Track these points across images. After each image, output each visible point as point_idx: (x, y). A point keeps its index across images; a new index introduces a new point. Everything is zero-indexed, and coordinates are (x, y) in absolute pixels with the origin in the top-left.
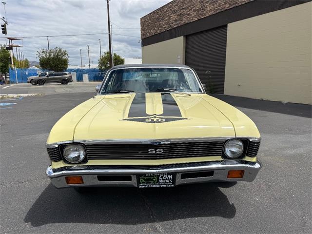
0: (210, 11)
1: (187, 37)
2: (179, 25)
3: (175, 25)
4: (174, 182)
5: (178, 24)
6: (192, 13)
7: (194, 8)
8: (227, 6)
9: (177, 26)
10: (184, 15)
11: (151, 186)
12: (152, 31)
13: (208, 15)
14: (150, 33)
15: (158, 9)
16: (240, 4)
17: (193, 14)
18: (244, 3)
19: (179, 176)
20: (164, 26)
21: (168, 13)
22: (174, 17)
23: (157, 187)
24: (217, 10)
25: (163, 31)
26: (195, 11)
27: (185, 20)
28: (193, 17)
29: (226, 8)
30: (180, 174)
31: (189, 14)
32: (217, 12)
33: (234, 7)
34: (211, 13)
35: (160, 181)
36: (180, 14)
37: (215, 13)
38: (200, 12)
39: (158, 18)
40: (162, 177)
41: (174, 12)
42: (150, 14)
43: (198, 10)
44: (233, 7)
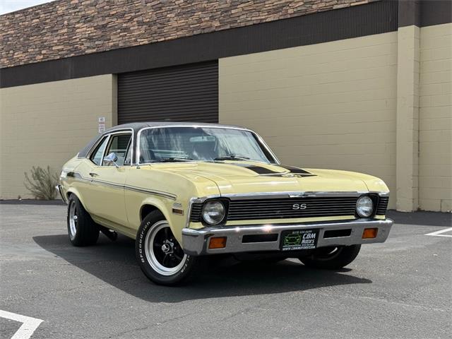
0: (177, 29)
1: (120, 78)
2: (101, 49)
3: (88, 48)
4: (315, 244)
5: (97, 46)
6: (134, 26)
7: (140, 19)
8: (216, 24)
9: (94, 50)
10: (112, 28)
11: (294, 248)
12: (18, 55)
13: (173, 36)
14: (11, 59)
15: (40, 7)
16: (242, 24)
17: (137, 31)
18: (251, 23)
19: (322, 233)
20: (57, 48)
21: (69, 20)
22: (84, 30)
23: (299, 250)
24: (196, 29)
25: (52, 57)
26: (140, 23)
27: (116, 40)
28: (138, 37)
29: (214, 29)
30: (324, 231)
31: (126, 29)
32: (195, 33)
33: (231, 29)
34: (180, 33)
35: (303, 241)
36: (104, 26)
37: (191, 34)
38: (154, 28)
39: (37, 26)
40: (306, 236)
41: (86, 19)
42: (13, 14)
43: (150, 24)
44: (228, 27)
